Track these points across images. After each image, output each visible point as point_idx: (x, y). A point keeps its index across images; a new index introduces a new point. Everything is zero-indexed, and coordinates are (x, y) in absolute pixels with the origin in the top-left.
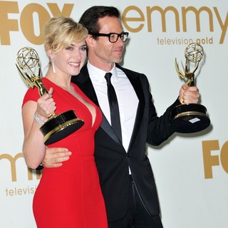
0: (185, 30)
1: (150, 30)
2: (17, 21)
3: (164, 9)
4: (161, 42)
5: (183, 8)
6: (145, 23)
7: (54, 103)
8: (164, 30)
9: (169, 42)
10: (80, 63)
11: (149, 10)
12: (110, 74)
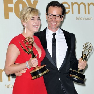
0: (89, 13)
1: (73, 13)
2: (12, 7)
3: (79, 4)
4: (78, 19)
5: (88, 3)
6: (71, 10)
7: (38, 62)
8: (79, 13)
9: (81, 19)
10: (38, 25)
11: (73, 4)
12: (55, 34)
